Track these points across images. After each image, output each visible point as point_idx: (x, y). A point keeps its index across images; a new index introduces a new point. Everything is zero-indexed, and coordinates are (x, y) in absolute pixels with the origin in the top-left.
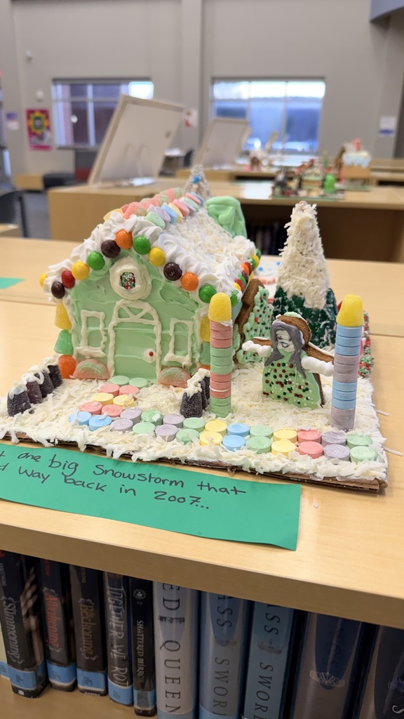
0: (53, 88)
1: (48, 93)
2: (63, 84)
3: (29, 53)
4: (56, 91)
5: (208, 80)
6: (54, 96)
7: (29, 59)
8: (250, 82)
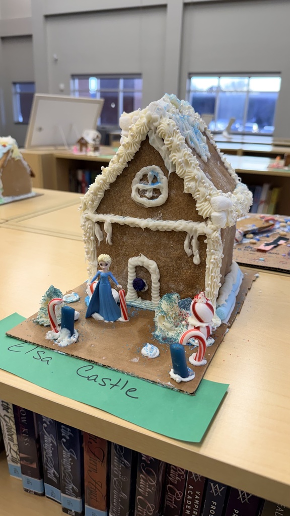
0: (71, 81)
1: (68, 85)
2: (79, 79)
3: (55, 56)
4: (74, 83)
5: (185, 75)
6: (72, 87)
7: (56, 60)
8: (220, 77)
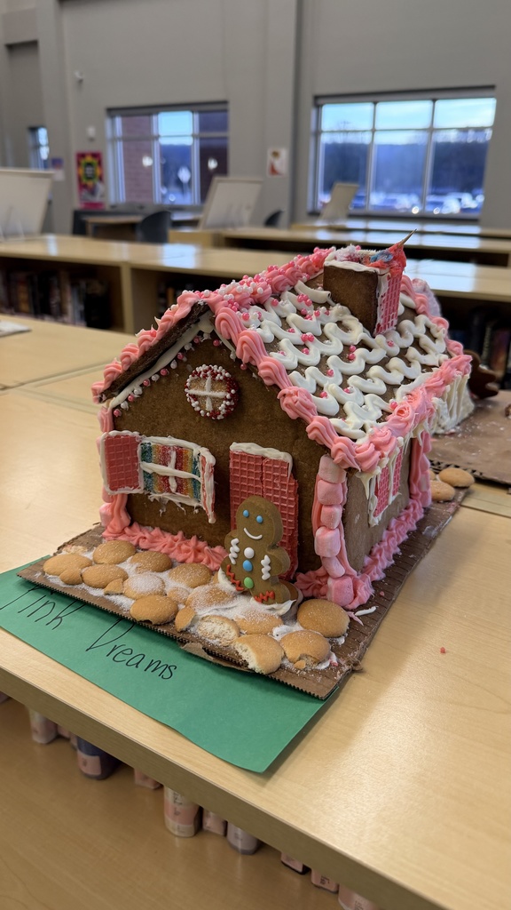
0: (108, 122)
1: (101, 129)
2: (122, 116)
3: (77, 74)
4: (113, 125)
5: (307, 100)
6: (109, 133)
7: (81, 81)
8: (375, 103)
